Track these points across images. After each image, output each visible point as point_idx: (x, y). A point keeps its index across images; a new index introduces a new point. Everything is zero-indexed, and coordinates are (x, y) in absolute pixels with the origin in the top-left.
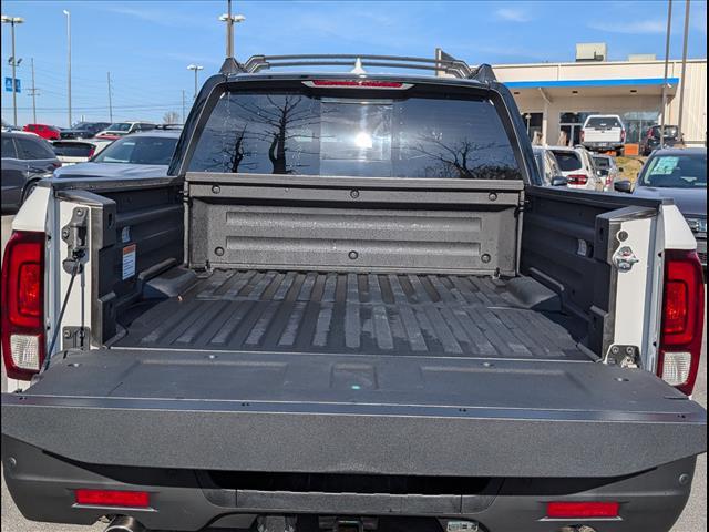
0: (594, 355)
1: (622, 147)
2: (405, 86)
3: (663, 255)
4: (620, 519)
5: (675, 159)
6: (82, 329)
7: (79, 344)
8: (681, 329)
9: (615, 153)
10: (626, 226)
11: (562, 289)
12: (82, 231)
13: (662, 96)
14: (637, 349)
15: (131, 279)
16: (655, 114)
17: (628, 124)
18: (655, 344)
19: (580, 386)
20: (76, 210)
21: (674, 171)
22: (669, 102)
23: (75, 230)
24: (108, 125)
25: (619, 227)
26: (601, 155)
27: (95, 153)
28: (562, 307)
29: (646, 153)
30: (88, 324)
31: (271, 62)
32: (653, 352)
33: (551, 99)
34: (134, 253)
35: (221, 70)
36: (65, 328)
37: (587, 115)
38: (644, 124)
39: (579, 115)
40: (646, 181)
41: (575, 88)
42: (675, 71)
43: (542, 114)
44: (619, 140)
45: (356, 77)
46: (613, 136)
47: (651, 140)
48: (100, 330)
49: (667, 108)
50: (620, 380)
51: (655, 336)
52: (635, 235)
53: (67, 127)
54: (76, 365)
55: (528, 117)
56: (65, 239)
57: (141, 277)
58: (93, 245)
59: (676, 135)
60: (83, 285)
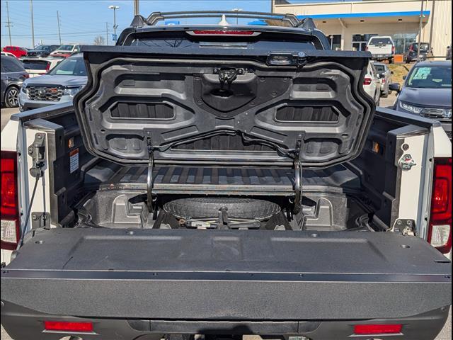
0: (385, 226)
1: (392, 57)
2: (256, 34)
3: (433, 160)
4: (402, 334)
5: (429, 69)
6: (44, 214)
7: (42, 224)
8: (443, 209)
9: (388, 62)
10: (408, 140)
11: (361, 173)
12: (42, 149)
13: (419, 23)
14: (413, 221)
15: (76, 172)
16: (414, 34)
17: (396, 42)
18: (426, 219)
19: (377, 252)
20: (37, 135)
21: (428, 76)
22: (423, 27)
23: (37, 149)
24: (58, 46)
25: (403, 141)
26: (378, 63)
27: (50, 69)
28: (361, 185)
29: (408, 61)
30: (48, 210)
31: (165, 16)
32: (425, 224)
33: (346, 26)
34: (77, 154)
35: (132, 24)
36: (33, 214)
37: (370, 36)
38: (406, 41)
39: (365, 36)
40: (410, 83)
41: (362, 18)
42: (428, 6)
43: (340, 36)
44: (390, 52)
45: (221, 28)
46: (387, 50)
47: (412, 52)
48: (56, 214)
49: (422, 31)
50: (404, 246)
51: (426, 214)
52: (413, 146)
53: (32, 47)
54: (41, 242)
55: (331, 37)
56: (31, 154)
57: (82, 169)
58: (49, 157)
59: (428, 49)
60: (44, 185)
